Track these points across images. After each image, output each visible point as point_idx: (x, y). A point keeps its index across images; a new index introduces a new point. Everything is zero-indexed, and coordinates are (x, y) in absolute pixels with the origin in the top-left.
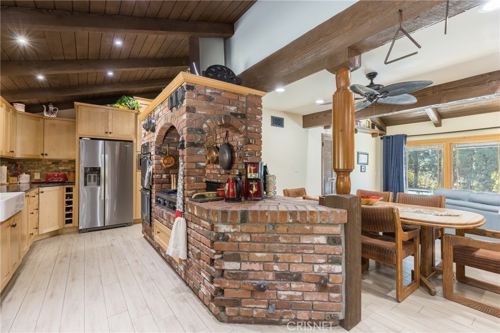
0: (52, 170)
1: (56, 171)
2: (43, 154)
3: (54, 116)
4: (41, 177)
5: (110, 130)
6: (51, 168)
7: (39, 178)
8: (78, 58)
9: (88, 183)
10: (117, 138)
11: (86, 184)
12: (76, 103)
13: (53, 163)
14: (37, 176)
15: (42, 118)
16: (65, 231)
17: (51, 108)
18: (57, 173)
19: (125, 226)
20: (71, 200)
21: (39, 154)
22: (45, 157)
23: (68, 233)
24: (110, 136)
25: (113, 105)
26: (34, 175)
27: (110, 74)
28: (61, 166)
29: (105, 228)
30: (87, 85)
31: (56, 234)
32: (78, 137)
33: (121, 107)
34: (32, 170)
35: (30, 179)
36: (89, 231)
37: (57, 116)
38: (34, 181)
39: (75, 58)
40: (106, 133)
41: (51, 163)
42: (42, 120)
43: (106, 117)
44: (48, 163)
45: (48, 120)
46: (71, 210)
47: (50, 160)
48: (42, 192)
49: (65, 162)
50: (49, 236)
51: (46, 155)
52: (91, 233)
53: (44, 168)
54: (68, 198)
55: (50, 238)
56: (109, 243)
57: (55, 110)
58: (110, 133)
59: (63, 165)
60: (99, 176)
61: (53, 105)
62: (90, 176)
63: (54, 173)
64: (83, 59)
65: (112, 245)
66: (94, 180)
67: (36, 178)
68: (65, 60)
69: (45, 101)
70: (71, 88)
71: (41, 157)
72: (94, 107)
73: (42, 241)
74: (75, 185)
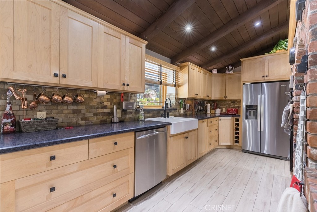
0: (232, 107)
1: (233, 107)
2: (225, 97)
3: (232, 72)
4: (226, 110)
5: (267, 74)
6: (231, 105)
7: (225, 111)
8: (225, 24)
9: (249, 117)
10: (273, 79)
11: (247, 118)
12: (241, 60)
13: (232, 102)
14: (224, 110)
15: (225, 75)
16: (235, 147)
17: (230, 68)
18: (234, 108)
19: (279, 159)
20: (238, 127)
21: (223, 97)
22: (227, 99)
23: (237, 150)
24: (267, 79)
25: (270, 52)
26: (223, 109)
27: (258, 24)
28: (236, 104)
29: (260, 154)
30: (244, 43)
31: (229, 148)
32: (242, 83)
33: (278, 51)
34: (222, 107)
35: (221, 112)
36: (249, 153)
37: (234, 72)
38: (222, 113)
39: (223, 24)
40: (263, 77)
41: (231, 102)
42: (225, 76)
43: (263, 64)
44: (230, 102)
45: (228, 75)
46: (238, 134)
47: (230, 100)
48: (221, 120)
49: (238, 102)
50: (225, 148)
51: (227, 97)
52: (250, 154)
53: (227, 105)
54: (236, 126)
55: (225, 149)
56: (255, 170)
57: (232, 69)
58: (267, 76)
59: (237, 104)
60: (257, 112)
61: (231, 65)
62: (250, 112)
63: (232, 108)
64: (229, 22)
65: (256, 173)
66: (254, 115)
67: (223, 111)
68: (217, 29)
69: (226, 64)
70: (235, 49)
71: (224, 99)
72: (253, 59)
73: (220, 150)
74: (240, 117)
